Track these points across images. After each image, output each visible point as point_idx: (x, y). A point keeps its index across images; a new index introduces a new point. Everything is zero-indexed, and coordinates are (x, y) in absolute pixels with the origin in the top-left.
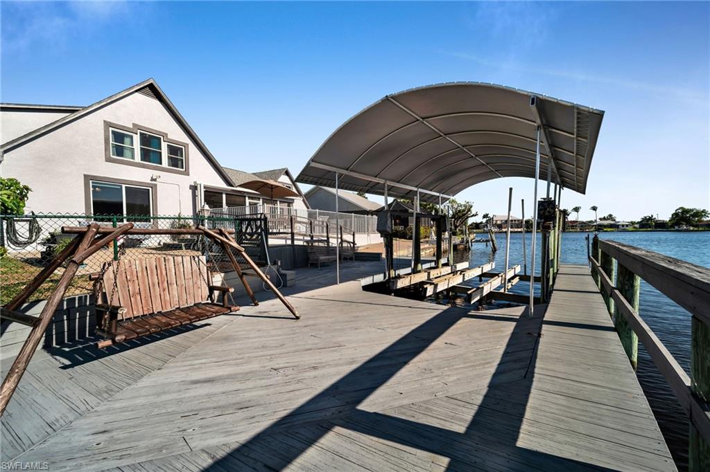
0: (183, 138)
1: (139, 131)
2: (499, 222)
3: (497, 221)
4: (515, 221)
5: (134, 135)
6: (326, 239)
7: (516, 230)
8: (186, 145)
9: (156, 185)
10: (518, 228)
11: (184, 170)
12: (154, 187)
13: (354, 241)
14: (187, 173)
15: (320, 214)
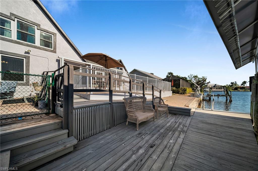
0: (52, 29)
1: (16, 19)
2: (210, 87)
3: (209, 86)
4: (218, 86)
5: (12, 21)
6: (142, 95)
7: (219, 90)
8: (54, 34)
9: (29, 57)
10: (220, 89)
11: (53, 49)
12: (28, 58)
13: (160, 97)
14: (54, 52)
15: (137, 78)
